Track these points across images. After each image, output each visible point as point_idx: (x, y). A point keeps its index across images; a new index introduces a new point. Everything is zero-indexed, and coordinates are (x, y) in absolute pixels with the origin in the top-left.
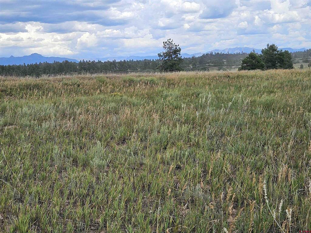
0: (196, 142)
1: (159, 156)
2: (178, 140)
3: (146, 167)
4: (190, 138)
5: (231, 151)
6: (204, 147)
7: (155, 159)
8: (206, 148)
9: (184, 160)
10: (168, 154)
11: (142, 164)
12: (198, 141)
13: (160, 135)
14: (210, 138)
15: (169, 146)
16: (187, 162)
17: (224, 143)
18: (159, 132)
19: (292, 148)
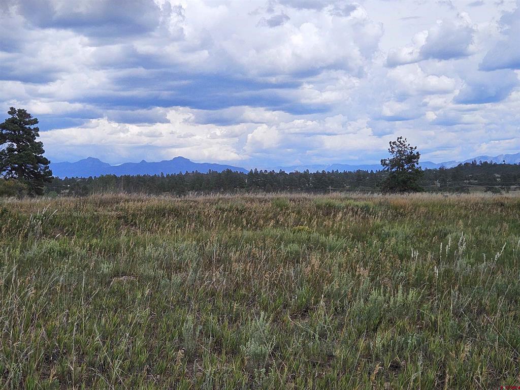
0: (431, 321)
1: (362, 344)
2: (401, 316)
3: (337, 362)
4: (422, 314)
5: (493, 341)
6: (445, 331)
7: (354, 348)
8: (448, 334)
9: (407, 354)
10: (379, 341)
11: (331, 356)
12: (436, 322)
13: (370, 305)
14: (456, 314)
15: (383, 325)
16: (411, 357)
17: (483, 327)
18: (366, 300)
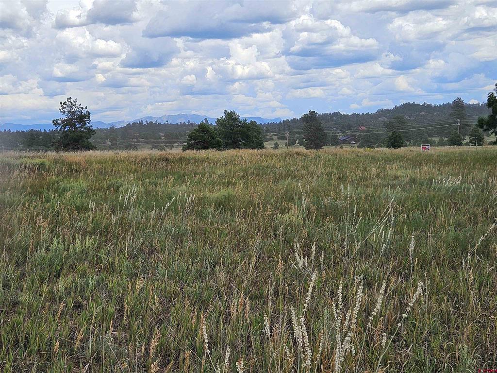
0: (109, 264)
1: (45, 288)
2: (80, 260)
3: (22, 308)
4: (100, 258)
5: (163, 276)
6: (121, 271)
7: (38, 293)
8: (124, 273)
9: (88, 293)
10: (61, 285)
11: (16, 304)
12: (113, 263)
13: (50, 255)
14: (132, 256)
15: (64, 271)
16: (92, 296)
17: (154, 265)
18: (47, 249)
19: (256, 267)
